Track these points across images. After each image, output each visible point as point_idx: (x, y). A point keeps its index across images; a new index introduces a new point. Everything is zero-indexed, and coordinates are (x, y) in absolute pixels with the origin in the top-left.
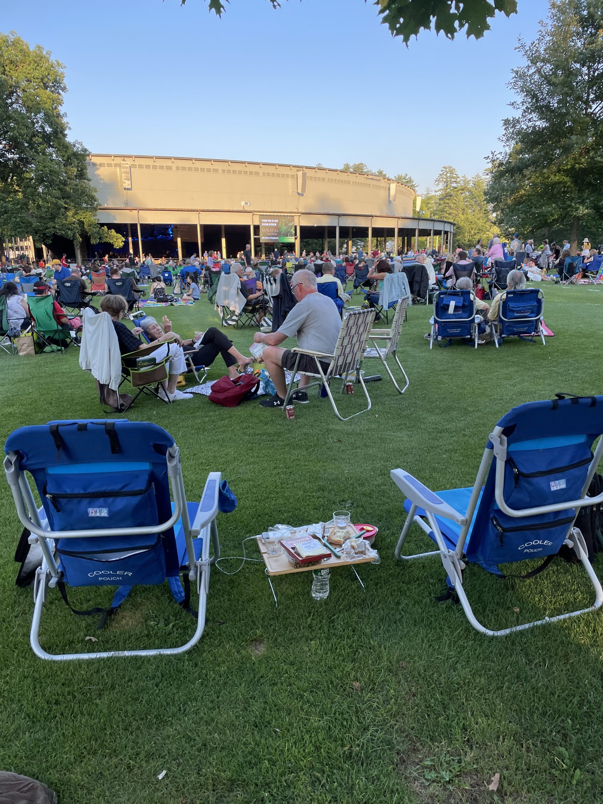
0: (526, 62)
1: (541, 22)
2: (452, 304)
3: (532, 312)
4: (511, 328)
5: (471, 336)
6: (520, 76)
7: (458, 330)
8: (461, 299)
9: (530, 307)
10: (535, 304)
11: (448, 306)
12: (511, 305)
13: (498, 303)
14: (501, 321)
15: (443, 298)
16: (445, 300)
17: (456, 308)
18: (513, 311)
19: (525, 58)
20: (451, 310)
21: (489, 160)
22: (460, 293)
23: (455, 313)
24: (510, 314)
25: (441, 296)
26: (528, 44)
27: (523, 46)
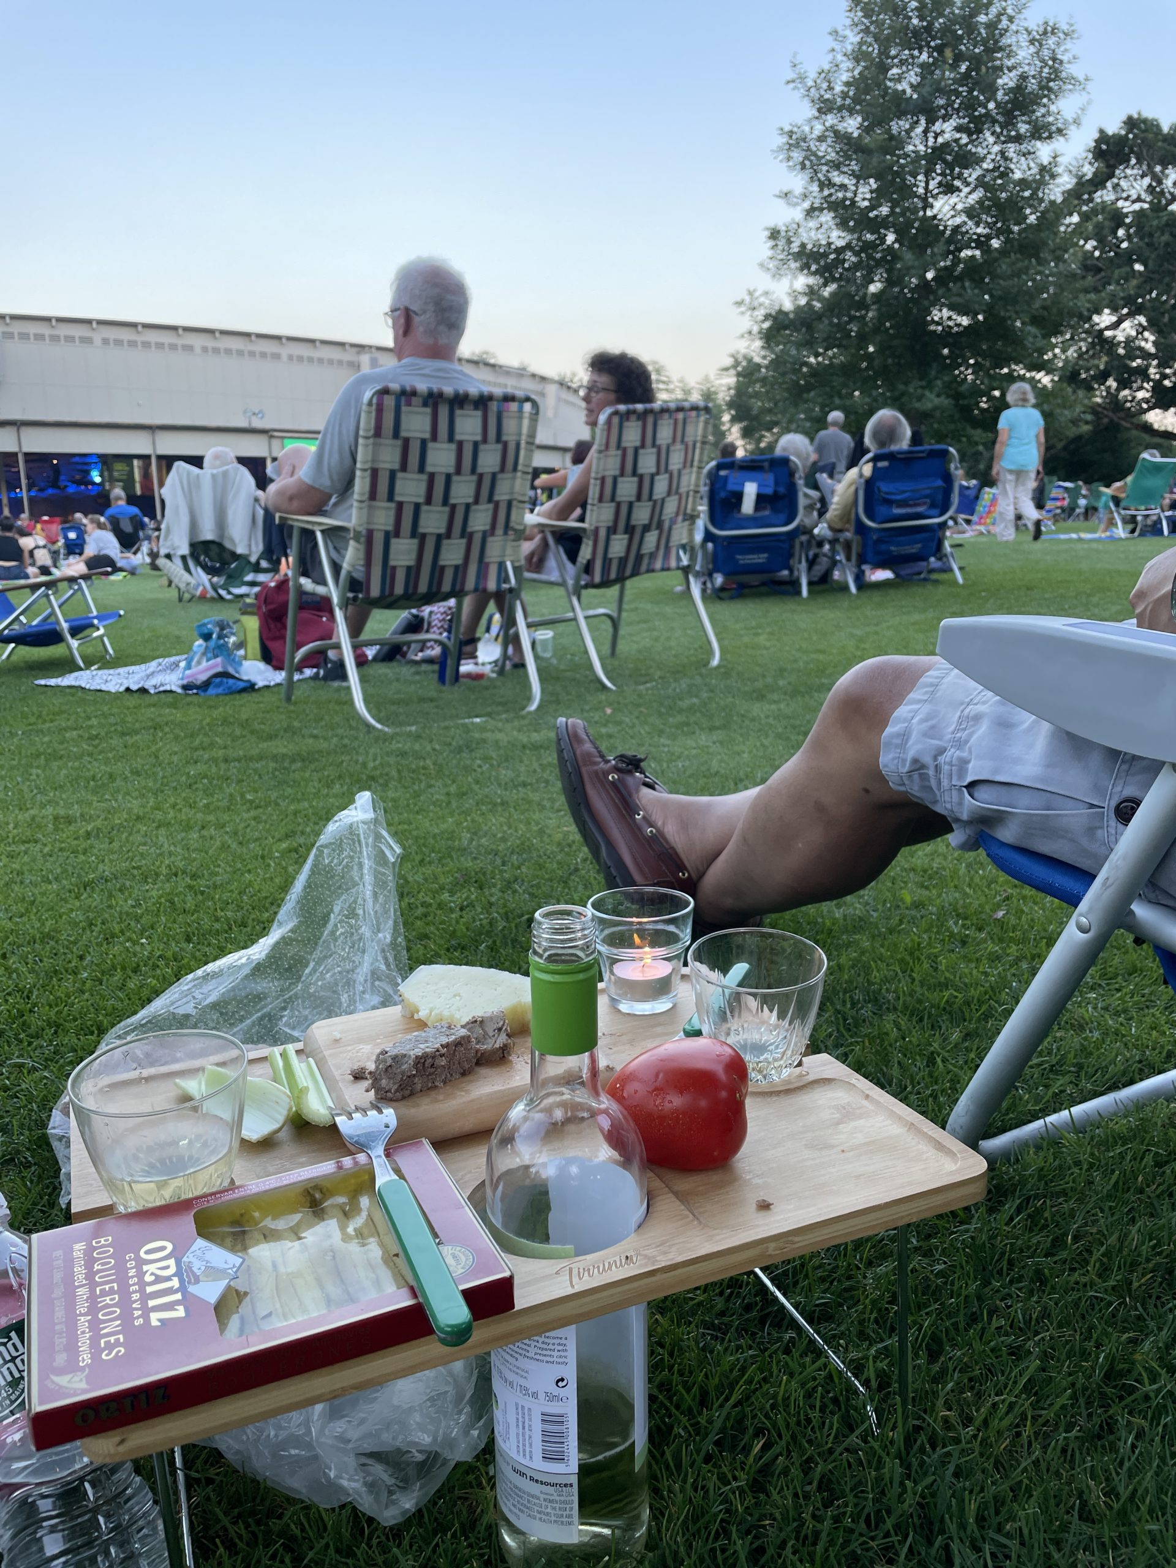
0: (808, 111)
1: (835, 33)
2: (750, 490)
3: (933, 506)
4: (883, 547)
5: (791, 571)
6: (795, 141)
7: (760, 558)
8: (770, 478)
9: (928, 492)
10: (939, 483)
11: (739, 496)
12: (884, 487)
13: (853, 488)
14: (861, 528)
15: (726, 478)
16: (731, 481)
17: (760, 499)
18: (889, 503)
19: (807, 103)
20: (748, 506)
21: (743, 309)
22: (766, 464)
23: (760, 514)
24: (882, 510)
25: (722, 473)
26: (812, 75)
27: (802, 78)
